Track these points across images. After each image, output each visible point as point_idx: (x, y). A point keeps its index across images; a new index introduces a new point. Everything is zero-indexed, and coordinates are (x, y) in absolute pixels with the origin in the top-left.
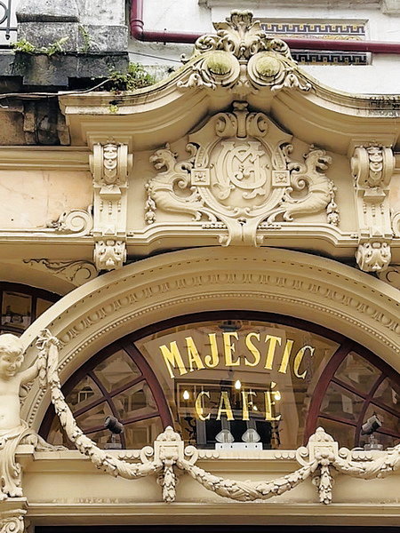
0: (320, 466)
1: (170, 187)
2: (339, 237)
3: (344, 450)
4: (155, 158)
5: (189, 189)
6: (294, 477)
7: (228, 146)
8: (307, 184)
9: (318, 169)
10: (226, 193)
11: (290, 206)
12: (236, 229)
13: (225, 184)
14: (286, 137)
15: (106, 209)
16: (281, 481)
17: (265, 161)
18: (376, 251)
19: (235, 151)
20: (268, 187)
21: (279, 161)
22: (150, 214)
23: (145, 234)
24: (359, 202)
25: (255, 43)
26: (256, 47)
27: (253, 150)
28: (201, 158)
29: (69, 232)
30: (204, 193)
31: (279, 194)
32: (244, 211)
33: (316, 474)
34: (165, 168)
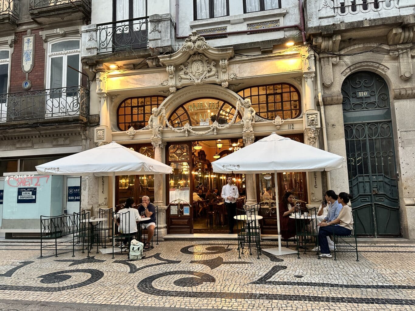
0: (214, 128)
1: (183, 73)
2: (217, 81)
3: (219, 125)
4: (180, 67)
5: (187, 74)
6: (209, 131)
7: (194, 63)
8: (211, 69)
9: (214, 66)
10: (194, 74)
11: (208, 75)
12: (196, 81)
13: (194, 72)
14: (207, 59)
15: (171, 80)
16: (207, 131)
17: (202, 65)
18: (225, 83)
19: (196, 64)
20: (203, 71)
21: (205, 65)
22: (180, 80)
23: (179, 84)
24: (221, 72)
25: (197, 39)
26: (197, 40)
27: (199, 63)
28: (189, 66)
29: (165, 85)
30: (190, 74)
31: (205, 72)
32: (198, 77)
33: (213, 130)
34: (182, 69)
